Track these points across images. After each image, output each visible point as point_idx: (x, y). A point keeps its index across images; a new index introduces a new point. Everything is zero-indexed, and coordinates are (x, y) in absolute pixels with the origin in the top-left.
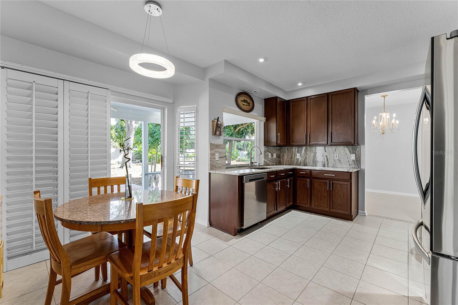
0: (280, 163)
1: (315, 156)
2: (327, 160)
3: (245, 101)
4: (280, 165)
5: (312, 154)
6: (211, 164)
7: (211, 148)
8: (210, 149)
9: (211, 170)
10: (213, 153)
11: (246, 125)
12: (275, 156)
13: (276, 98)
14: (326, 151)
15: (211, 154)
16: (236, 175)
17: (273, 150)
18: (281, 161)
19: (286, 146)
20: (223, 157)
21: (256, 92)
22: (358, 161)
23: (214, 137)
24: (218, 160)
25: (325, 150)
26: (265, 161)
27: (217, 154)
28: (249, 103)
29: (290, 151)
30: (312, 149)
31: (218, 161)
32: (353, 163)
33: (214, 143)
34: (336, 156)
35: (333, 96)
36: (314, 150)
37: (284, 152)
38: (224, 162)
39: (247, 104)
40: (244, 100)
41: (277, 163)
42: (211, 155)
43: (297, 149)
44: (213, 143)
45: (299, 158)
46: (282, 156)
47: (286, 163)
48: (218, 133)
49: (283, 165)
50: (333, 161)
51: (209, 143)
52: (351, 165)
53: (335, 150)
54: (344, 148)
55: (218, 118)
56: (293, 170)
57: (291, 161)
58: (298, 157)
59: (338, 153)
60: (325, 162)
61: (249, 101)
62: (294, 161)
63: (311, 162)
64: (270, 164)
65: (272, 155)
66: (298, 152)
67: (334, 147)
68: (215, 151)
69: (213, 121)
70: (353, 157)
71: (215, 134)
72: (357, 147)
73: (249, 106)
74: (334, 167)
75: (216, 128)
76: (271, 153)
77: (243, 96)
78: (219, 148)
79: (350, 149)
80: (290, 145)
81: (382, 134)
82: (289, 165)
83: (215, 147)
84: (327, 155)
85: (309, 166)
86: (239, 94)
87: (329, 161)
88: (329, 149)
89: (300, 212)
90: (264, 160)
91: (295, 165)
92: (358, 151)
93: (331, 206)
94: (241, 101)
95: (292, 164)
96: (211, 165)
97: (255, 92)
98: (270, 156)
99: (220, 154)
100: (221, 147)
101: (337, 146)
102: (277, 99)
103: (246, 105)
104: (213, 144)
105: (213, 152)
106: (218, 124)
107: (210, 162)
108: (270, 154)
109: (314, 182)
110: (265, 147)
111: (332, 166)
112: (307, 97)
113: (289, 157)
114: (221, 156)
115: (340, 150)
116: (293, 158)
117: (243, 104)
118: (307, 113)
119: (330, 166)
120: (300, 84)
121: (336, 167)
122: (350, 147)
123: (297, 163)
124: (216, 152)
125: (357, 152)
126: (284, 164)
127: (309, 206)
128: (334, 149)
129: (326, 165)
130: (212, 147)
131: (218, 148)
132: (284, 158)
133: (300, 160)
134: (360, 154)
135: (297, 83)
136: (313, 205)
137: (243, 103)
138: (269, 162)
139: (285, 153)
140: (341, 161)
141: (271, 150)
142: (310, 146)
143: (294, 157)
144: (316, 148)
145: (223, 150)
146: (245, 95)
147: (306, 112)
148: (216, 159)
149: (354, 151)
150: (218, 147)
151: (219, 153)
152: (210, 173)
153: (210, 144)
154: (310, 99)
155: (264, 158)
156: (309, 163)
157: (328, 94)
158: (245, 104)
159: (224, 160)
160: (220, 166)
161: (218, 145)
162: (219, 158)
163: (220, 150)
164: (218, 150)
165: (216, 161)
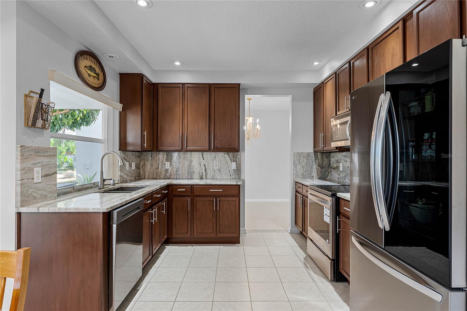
0: (140, 176)
1: (191, 165)
2: (206, 170)
3: (91, 68)
4: (142, 179)
5: (187, 163)
6: (22, 192)
7: (22, 155)
8: (19, 158)
9: (22, 206)
10: (28, 168)
11: (62, 112)
12: (133, 165)
13: (141, 76)
14: (203, 159)
15: (22, 169)
16: (99, 212)
17: (131, 157)
18: (141, 172)
19: (151, 151)
20: (51, 175)
21: (113, 57)
22: (238, 171)
23: (30, 131)
24: (40, 181)
25: (203, 157)
26: (121, 176)
27: (37, 170)
28: (98, 75)
29: (155, 158)
30: (187, 156)
31: (38, 185)
32: (234, 173)
33: (31, 145)
34: (216, 165)
35: (216, 89)
36: (190, 157)
37: (146, 160)
38: (54, 185)
39: (95, 75)
40: (90, 66)
41: (136, 177)
42: (23, 172)
43: (165, 155)
44: (28, 146)
45: (169, 168)
46: (142, 166)
47: (148, 176)
48: (40, 123)
49: (144, 179)
50: (212, 171)
51: (17, 144)
52: (231, 175)
53: (215, 158)
54: (225, 155)
55: (42, 90)
56: (168, 187)
57: (156, 172)
58: (168, 166)
59: (217, 161)
60: (202, 173)
61: (98, 71)
62: (161, 172)
63: (185, 174)
64: (128, 180)
65: (130, 166)
66: (167, 160)
67: (214, 154)
68: (33, 162)
69: (26, 96)
70: (234, 165)
71: (34, 124)
72: (238, 154)
73: (98, 80)
74: (213, 179)
75: (36, 112)
76: (129, 162)
77: (88, 59)
78: (42, 156)
79: (231, 156)
80: (158, 149)
81: (247, 139)
82: (154, 179)
83: (32, 153)
84: (205, 164)
85: (183, 179)
86: (81, 54)
87: (208, 171)
88: (208, 156)
89: (177, 247)
90: (119, 174)
91: (163, 179)
92: (239, 159)
93: (218, 229)
94: (86, 67)
95: (158, 177)
96: (22, 194)
97: (110, 57)
98: (128, 167)
100: (46, 154)
101: (216, 153)
102: (142, 78)
103: (94, 77)
104: (28, 148)
105: (28, 164)
106: (42, 104)
107: (22, 189)
108: (127, 163)
109: (197, 201)
110: (121, 153)
111: (211, 177)
112: (183, 84)
113: (153, 168)
114: (47, 173)
115: (220, 158)
116: (160, 169)
117: (88, 74)
118: (184, 107)
119: (209, 178)
120: (177, 63)
121: (215, 179)
122: (231, 154)
123: (165, 175)
124: (35, 164)
125: (237, 160)
126: (146, 177)
127: (190, 235)
128: (214, 156)
129: (204, 177)
130: (26, 154)
131: (40, 156)
132: (146, 169)
133: (169, 171)
134: (241, 162)
135: (174, 61)
136: (195, 233)
137: (89, 72)
138: (126, 176)
139: (148, 161)
140: (222, 171)
141: (129, 157)
142: (187, 151)
143: (162, 167)
144: (191, 155)
145: (51, 160)
146: (91, 58)
147: (181, 104)
148: (36, 181)
149: (235, 159)
150: (40, 154)
151: (43, 167)
152: (19, 214)
153: (21, 146)
154: (187, 87)
155: (120, 170)
156: (182, 174)
157: (210, 85)
158: (92, 74)
159: (54, 180)
160: (44, 193)
161: (38, 150)
162: (42, 177)
163: (46, 160)
164: (41, 159)
165: (36, 185)
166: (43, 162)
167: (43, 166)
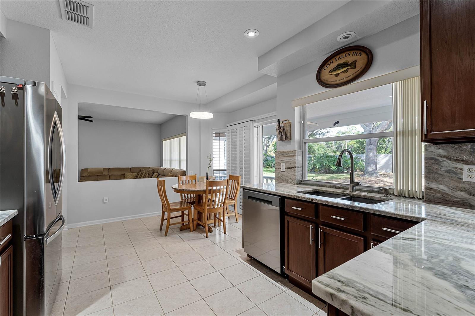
10: (279, 163)
20: (292, 168)
24: (284, 171)
27: (283, 164)
28: (353, 63)
38: (293, 175)
39: (346, 68)
40: (339, 65)
42: (276, 164)
71: (281, 139)
73: (355, 68)
83: (281, 155)
94: (330, 71)
96: (276, 176)
99: (286, 163)
100: (289, 155)
103: (342, 72)
104: (279, 152)
105: (279, 161)
114: (289, 167)
124: (282, 161)
130: (277, 156)
131: (285, 156)
137: (336, 73)
145: (291, 159)
148: (282, 170)
150: (285, 155)
159: (293, 172)
160: (287, 179)
161: (284, 153)
162: (285, 168)
163: (288, 159)
164: (285, 158)
165: (282, 172)
166: (286, 160)
167: (287, 162)
